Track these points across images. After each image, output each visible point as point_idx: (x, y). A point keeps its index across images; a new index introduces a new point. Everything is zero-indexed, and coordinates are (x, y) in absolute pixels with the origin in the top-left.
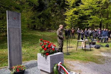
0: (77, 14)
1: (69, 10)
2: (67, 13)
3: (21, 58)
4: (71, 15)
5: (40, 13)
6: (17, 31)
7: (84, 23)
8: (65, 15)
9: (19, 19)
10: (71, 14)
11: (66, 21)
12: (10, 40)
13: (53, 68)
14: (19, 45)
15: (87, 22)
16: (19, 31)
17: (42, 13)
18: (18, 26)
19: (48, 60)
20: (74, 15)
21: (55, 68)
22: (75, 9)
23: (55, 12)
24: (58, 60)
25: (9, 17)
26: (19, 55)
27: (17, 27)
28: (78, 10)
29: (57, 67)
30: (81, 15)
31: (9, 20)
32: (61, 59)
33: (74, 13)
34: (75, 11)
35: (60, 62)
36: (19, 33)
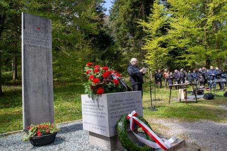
0: (165, 47)
1: (151, 40)
2: (147, 45)
3: (52, 111)
4: (155, 49)
5: (104, 52)
6: (42, 54)
7: (178, 61)
8: (144, 49)
9: (48, 31)
10: (154, 47)
11: (147, 59)
13: (116, 126)
14: (48, 82)
15: (185, 58)
16: (47, 54)
17: (106, 51)
18: (46, 44)
19: (103, 106)
20: (160, 49)
21: (120, 124)
22: (161, 39)
23: (127, 48)
24: (127, 105)
26: (47, 103)
27: (43, 46)
28: (167, 40)
29: (127, 122)
30: (172, 47)
32: (136, 106)
33: (159, 45)
34: (161, 42)
35: (134, 112)
36: (47, 58)
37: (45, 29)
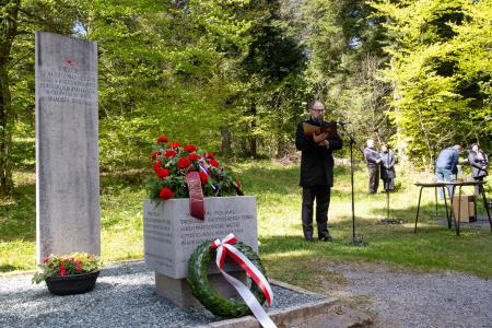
0: (448, 74)
1: (405, 54)
3: (96, 231)
4: (416, 79)
6: (77, 116)
9: (88, 66)
12: (45, 148)
14: (88, 172)
16: (88, 116)
18: (86, 94)
25: (43, 58)
26: (86, 215)
27: (79, 98)
31: (44, 67)
34: (436, 59)
35: (231, 236)
36: (86, 123)
37: (84, 62)
